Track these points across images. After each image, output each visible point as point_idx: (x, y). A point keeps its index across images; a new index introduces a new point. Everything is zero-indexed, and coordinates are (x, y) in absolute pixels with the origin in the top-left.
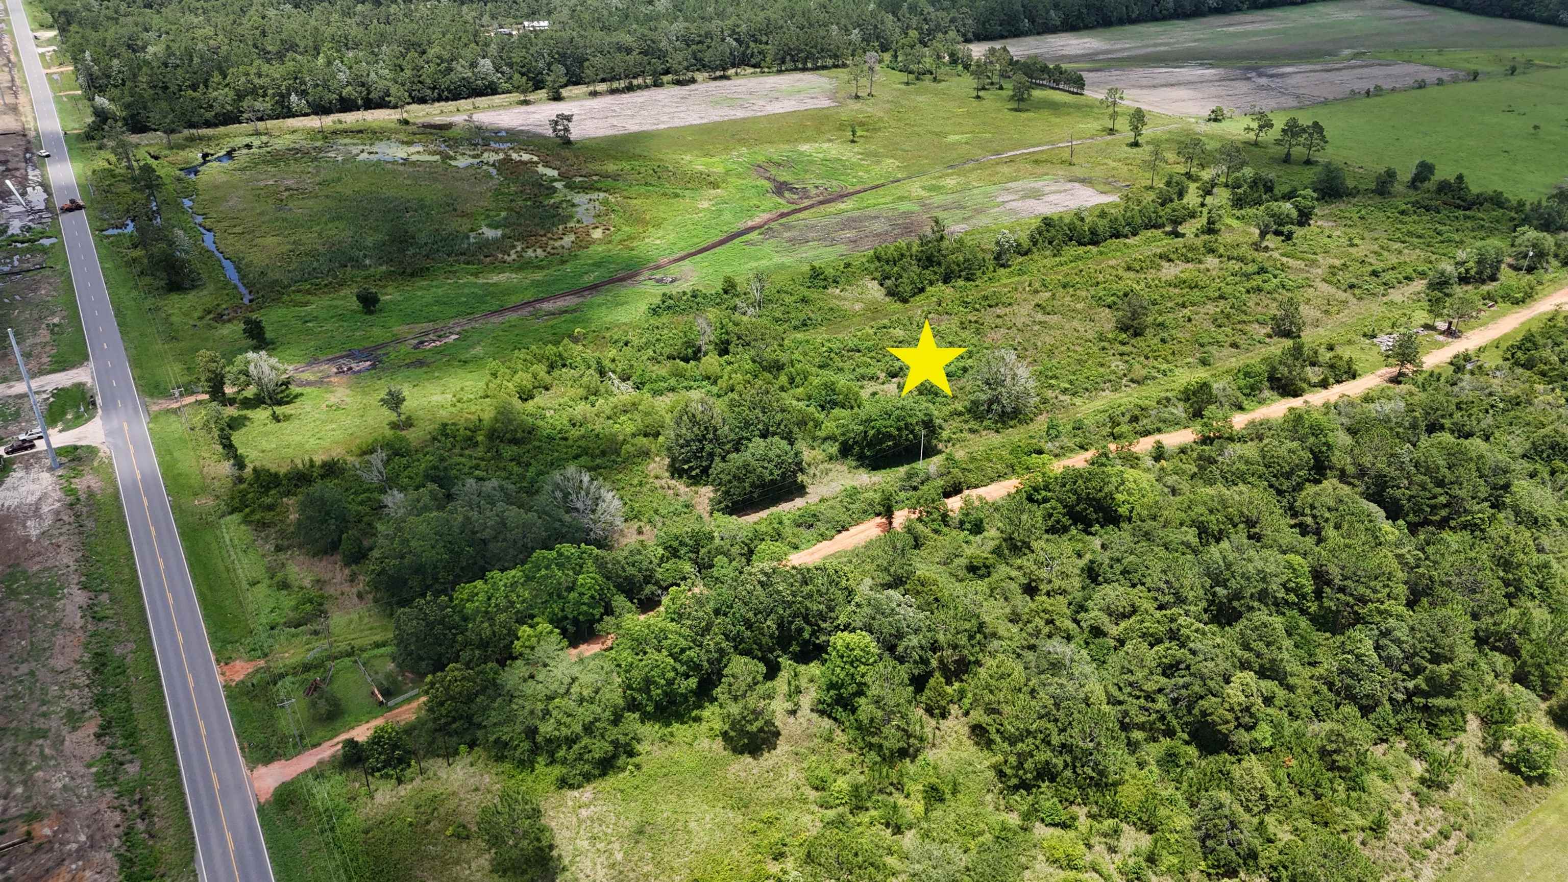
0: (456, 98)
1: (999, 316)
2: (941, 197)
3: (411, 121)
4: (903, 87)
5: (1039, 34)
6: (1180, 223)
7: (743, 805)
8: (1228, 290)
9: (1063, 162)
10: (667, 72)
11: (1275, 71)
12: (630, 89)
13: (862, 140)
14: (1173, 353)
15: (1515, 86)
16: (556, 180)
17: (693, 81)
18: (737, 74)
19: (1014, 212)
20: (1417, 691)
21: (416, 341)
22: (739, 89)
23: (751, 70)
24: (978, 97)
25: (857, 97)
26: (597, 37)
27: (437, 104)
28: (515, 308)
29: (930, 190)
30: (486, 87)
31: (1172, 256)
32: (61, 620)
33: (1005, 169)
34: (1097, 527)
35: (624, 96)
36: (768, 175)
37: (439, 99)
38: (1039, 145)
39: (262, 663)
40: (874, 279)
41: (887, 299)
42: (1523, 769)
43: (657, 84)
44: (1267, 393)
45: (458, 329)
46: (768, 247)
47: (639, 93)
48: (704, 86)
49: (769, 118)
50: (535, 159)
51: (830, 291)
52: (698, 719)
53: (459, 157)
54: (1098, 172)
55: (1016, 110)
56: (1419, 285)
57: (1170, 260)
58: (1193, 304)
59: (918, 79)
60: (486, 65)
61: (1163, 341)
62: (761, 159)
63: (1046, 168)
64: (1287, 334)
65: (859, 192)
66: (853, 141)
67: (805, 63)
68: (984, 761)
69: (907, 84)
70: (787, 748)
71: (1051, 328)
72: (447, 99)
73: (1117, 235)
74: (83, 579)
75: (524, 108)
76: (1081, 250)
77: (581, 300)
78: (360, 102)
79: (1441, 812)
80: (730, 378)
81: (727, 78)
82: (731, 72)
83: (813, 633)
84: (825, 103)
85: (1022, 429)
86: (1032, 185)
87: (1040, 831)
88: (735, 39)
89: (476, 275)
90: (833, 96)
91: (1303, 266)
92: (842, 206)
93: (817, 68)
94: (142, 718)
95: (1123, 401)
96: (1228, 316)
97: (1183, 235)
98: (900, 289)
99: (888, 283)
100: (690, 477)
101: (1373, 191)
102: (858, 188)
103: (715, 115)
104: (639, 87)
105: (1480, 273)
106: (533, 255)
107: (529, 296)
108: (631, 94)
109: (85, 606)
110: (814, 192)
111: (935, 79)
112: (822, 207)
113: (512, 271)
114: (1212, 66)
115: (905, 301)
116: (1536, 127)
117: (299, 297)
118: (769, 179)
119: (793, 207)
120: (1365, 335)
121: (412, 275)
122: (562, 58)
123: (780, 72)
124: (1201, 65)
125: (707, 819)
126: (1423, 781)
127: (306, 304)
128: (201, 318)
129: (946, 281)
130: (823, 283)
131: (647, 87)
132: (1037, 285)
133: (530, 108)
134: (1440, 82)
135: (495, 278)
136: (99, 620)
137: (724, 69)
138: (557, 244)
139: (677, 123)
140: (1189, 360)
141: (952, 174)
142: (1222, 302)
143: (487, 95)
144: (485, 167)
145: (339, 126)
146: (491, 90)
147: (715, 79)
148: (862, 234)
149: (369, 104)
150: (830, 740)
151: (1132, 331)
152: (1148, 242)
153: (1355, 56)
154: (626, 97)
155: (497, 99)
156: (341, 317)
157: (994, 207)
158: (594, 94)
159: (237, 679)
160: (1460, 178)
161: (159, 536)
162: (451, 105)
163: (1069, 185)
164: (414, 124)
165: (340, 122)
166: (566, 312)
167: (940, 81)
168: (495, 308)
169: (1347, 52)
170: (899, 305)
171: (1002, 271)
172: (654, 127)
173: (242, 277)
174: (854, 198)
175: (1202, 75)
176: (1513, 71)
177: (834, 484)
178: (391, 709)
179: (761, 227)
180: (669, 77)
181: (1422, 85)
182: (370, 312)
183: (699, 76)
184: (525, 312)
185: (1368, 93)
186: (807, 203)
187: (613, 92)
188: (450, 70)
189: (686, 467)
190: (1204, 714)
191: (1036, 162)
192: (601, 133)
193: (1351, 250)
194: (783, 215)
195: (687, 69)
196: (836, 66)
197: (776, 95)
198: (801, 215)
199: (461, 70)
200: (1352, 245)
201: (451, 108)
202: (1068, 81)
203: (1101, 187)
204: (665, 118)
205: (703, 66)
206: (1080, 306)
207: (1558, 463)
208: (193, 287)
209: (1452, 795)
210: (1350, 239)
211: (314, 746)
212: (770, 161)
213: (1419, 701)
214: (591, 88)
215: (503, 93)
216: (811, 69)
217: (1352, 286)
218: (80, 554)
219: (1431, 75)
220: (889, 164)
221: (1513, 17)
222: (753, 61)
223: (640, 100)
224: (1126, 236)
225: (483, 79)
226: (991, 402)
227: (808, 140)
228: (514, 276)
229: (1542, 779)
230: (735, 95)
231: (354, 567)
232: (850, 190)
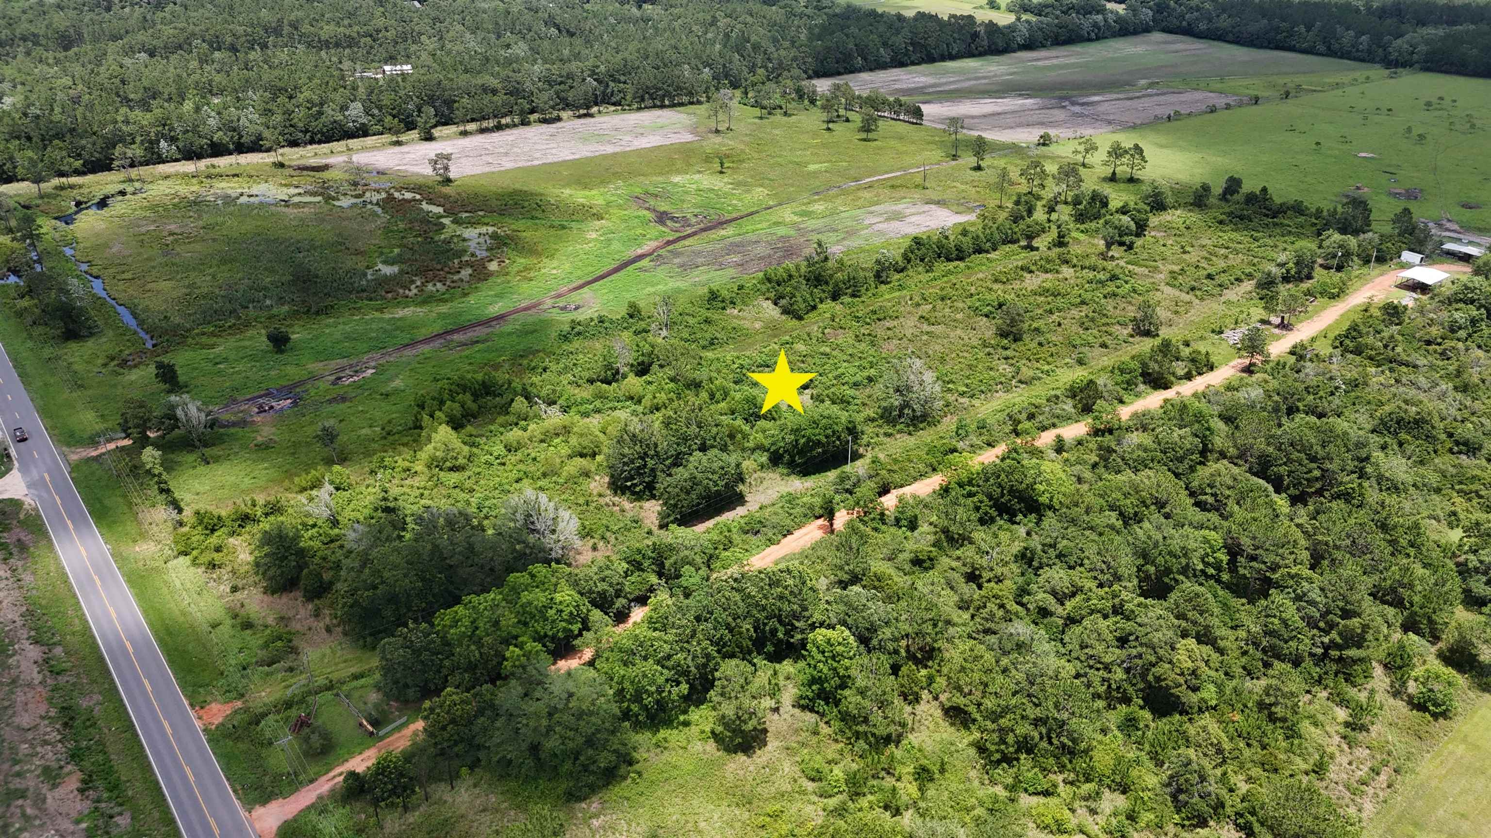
0: (328, 141)
1: (889, 329)
2: (813, 221)
3: (286, 163)
4: (757, 120)
5: (871, 70)
6: (1033, 238)
7: (747, 801)
8: (1088, 296)
9: (917, 186)
10: (532, 111)
11: (1085, 100)
12: (499, 128)
13: (729, 171)
14: (1052, 355)
15: (1290, 107)
16: (442, 217)
17: (559, 119)
18: (599, 112)
19: (881, 233)
20: (1333, 645)
21: (333, 378)
22: (604, 126)
23: (613, 108)
24: (829, 129)
25: (717, 131)
26: (463, 80)
27: (309, 147)
28: (427, 341)
29: (801, 215)
30: (358, 129)
31: (1033, 268)
32: (18, 676)
33: (866, 194)
34: (1020, 517)
35: (494, 134)
36: (647, 205)
37: (312, 142)
38: (892, 171)
39: (239, 704)
40: (767, 299)
41: (784, 317)
42: (1431, 708)
43: (525, 123)
44: (1142, 387)
45: (373, 364)
46: (661, 272)
47: (508, 132)
48: (570, 124)
49: (639, 152)
50: (418, 197)
51: (728, 311)
52: (686, 724)
53: (341, 197)
54: (949, 195)
55: (865, 140)
56: (1248, 286)
57: (1031, 272)
58: (1060, 311)
59: (770, 114)
60: (356, 110)
61: (1040, 344)
62: (638, 191)
63: (902, 192)
64: (1147, 334)
65: (736, 219)
66: (721, 172)
67: (663, 101)
68: (963, 740)
69: (761, 118)
70: (777, 743)
71: (938, 337)
72: (320, 142)
73: (979, 251)
74: (33, 633)
75: (397, 149)
76: (951, 265)
77: (490, 330)
78: (231, 146)
79: (1368, 751)
80: (655, 397)
81: (591, 116)
82: (595, 109)
83: (787, 633)
84: (689, 137)
85: (932, 430)
86: (894, 208)
87: (1026, 801)
88: (595, 80)
89: (381, 310)
90: (694, 131)
91: (1146, 272)
92: (723, 233)
93: (673, 106)
94: (123, 770)
95: (1017, 400)
96: (1093, 320)
97: (1037, 249)
98: (795, 307)
99: (783, 302)
100: (634, 493)
101: (1191, 204)
102: (734, 215)
103: (584, 151)
104: (507, 126)
105: (1299, 272)
106: (434, 289)
107: (437, 328)
108: (501, 133)
109: (40, 661)
110: (694, 220)
111: (785, 114)
112: (705, 234)
113: (416, 305)
114: (1029, 96)
115: (800, 318)
116: (1318, 144)
117: (204, 340)
118: (649, 209)
119: (678, 235)
120: (1213, 331)
121: (317, 313)
122: (431, 100)
123: (640, 109)
124: (1020, 95)
125: (716, 818)
126: (1347, 724)
127: (213, 346)
128: (105, 365)
129: (835, 297)
130: (721, 305)
131: (515, 126)
132: (917, 299)
133: (404, 149)
134: (1228, 107)
135: (400, 313)
136: (58, 674)
137: (588, 108)
138: (456, 277)
139: (550, 159)
140: (1067, 360)
141: (819, 200)
142: (1085, 307)
143: (358, 137)
144: (369, 206)
145: (212, 171)
146: (363, 132)
147: (579, 117)
148: (747, 258)
149: (241, 149)
150: (816, 733)
151: (1011, 337)
152: (1007, 256)
153: (1151, 85)
154: (496, 136)
155: (370, 141)
156: (253, 358)
157: (863, 229)
158: (465, 134)
159: (216, 722)
160: (1264, 190)
161: (104, 584)
162: (325, 148)
163: (927, 207)
164: (290, 167)
165: (213, 166)
166: (477, 342)
167: (790, 115)
168: (406, 342)
169: (1143, 82)
170: (795, 322)
171: (883, 287)
172: (529, 164)
173: (141, 323)
174: (733, 224)
175: (1023, 105)
176: (1287, 95)
177: (770, 492)
178: (381, 739)
179: (650, 254)
180: (536, 116)
181: (1213, 110)
182: (280, 351)
183: (564, 115)
184: (437, 343)
185: (1169, 117)
186: (689, 231)
187: (482, 131)
188: (320, 113)
189: (629, 484)
190: (1158, 679)
191: (893, 187)
192: (478, 170)
193: (1185, 256)
194: (669, 243)
195: (553, 108)
196: (692, 103)
197: (641, 131)
198: (686, 242)
199: (331, 113)
200: (1185, 252)
201: (325, 150)
202: (907, 112)
203: (955, 208)
204: (538, 155)
205: (567, 105)
206: (959, 316)
207: (1403, 436)
208: (92, 335)
209: (1373, 735)
210: (1183, 247)
211: (312, 781)
212: (647, 193)
213: (1335, 653)
214: (462, 128)
215: (374, 135)
216: (669, 106)
217: (1193, 289)
218: (24, 609)
219: (1221, 101)
220: (759, 193)
221: (1278, 48)
222: (613, 100)
223: (511, 138)
224: (987, 252)
225: (353, 121)
226: (902, 408)
227: (678, 172)
228: (419, 310)
229: (1445, 715)
230: (601, 132)
231: (317, 602)
232: (728, 217)
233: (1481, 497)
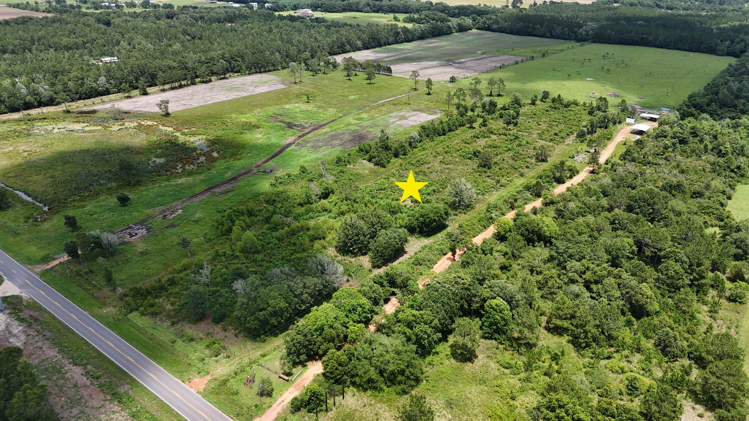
0: (89, 97)
1: (429, 168)
2: (365, 122)
3: (71, 111)
4: (311, 77)
5: (354, 51)
6: (473, 122)
7: (483, 382)
8: (510, 146)
9: (405, 104)
10: (197, 77)
11: (458, 61)
12: (181, 86)
13: (311, 101)
14: (508, 173)
15: (546, 60)
16: (174, 132)
17: (210, 81)
18: (230, 76)
19: (400, 126)
21: (162, 216)
22: (236, 83)
23: (236, 74)
24: (349, 79)
25: (295, 83)
27: (79, 102)
28: (202, 193)
29: (358, 120)
30: (105, 91)
31: (479, 136)
32: (76, 383)
33: (383, 108)
34: (537, 243)
35: (179, 90)
36: (279, 120)
37: (80, 99)
38: (390, 98)
39: (209, 377)
40: (364, 159)
41: (376, 167)
42: (739, 300)
43: (193, 84)
44: (555, 184)
45: (180, 207)
46: (304, 151)
47: (186, 88)
48: (216, 83)
49: (261, 94)
50: (155, 123)
51: (348, 166)
52: (437, 353)
53: (112, 126)
54: (422, 106)
55: (371, 84)
56: (573, 137)
57: (478, 138)
58: (500, 154)
59: (316, 73)
60: (102, 80)
61: (500, 169)
62: (271, 113)
63: (400, 107)
64: (543, 161)
65: (327, 124)
66: (308, 102)
67: (260, 69)
68: (564, 340)
69: (313, 76)
70: (482, 356)
71: (453, 170)
72: (84, 99)
73: (450, 130)
74: (70, 360)
75: (129, 100)
76: (442, 137)
77: (232, 185)
78: (36, 104)
79: (722, 321)
80: (340, 208)
81: (227, 78)
82: (228, 75)
84: (282, 86)
85: (473, 211)
86: (400, 114)
87: (603, 362)
88: (225, 60)
89: (168, 180)
90: (283, 83)
91: (527, 134)
92: (324, 130)
93: (265, 72)
95: (503, 194)
96: (517, 157)
97: (475, 128)
98: (382, 161)
99: (374, 160)
100: (353, 253)
101: (530, 104)
102: (326, 122)
103: (232, 95)
104: (185, 86)
105: (592, 130)
106: (190, 168)
107: (204, 187)
109: (84, 373)
110: (306, 126)
111: (324, 73)
112: (316, 132)
113: (186, 177)
114: (432, 60)
115: (384, 167)
116: (569, 75)
117: (76, 203)
118: (281, 122)
119: (302, 133)
120: (570, 157)
121: (134, 185)
122: (143, 73)
123: (250, 74)
124: (428, 60)
125: (473, 391)
126: (710, 312)
127: (84, 206)
128: (26, 222)
129: (396, 155)
130: (344, 164)
131: (189, 85)
132: (434, 154)
133: (133, 100)
134: (522, 61)
135: (180, 181)
136: (97, 378)
137: (225, 74)
138: (199, 161)
139: (216, 101)
140: (516, 175)
141: (363, 113)
142: (510, 152)
143: (105, 95)
144: (131, 130)
145: (29, 117)
146: (107, 92)
147: (221, 79)
148: (343, 142)
149: (41, 104)
150: (497, 348)
151: (487, 167)
152: (463, 132)
153: (484, 53)
154: (180, 91)
155: (112, 96)
156: (111, 210)
157: (391, 124)
158: (163, 90)
159: (202, 388)
160: (559, 96)
161: (96, 331)
162: (88, 101)
163: (415, 113)
164: (73, 112)
165: (29, 115)
166: (229, 192)
167: (327, 74)
168: (191, 195)
169: (479, 52)
170: (382, 169)
171: (415, 150)
172: (206, 103)
173: (35, 198)
174: (327, 126)
175: (432, 65)
176: (544, 55)
177: (415, 246)
178: (293, 382)
179: (294, 143)
180: (199, 80)
181: (517, 63)
182: (126, 206)
183: (213, 78)
184: (208, 194)
185: (500, 67)
186: (307, 131)
187: (172, 89)
188: (83, 83)
189: (351, 249)
190: (637, 301)
191: (394, 104)
192: (181, 108)
193: (540, 126)
194: (300, 137)
195: (208, 75)
196: (274, 70)
197: (256, 84)
198: (310, 135)
199: (89, 83)
200: (539, 125)
201: (89, 103)
202: (384, 70)
203: (428, 112)
204: (208, 99)
205: (213, 73)
206: (457, 160)
207: (673, 192)
208: (9, 207)
209: (720, 314)
210: (537, 123)
211: (270, 407)
212: (275, 114)
213: (696, 283)
214: (161, 88)
215: (113, 93)
216: (264, 72)
217: (552, 140)
218: (57, 349)
219: (517, 59)
220: (331, 112)
221: (529, 35)
222: (235, 70)
223: (189, 91)
224: (454, 131)
225: (102, 87)
227: (286, 103)
228: (188, 179)
229: (743, 302)
230: (236, 86)
231: (221, 323)
232: (323, 123)
233: (714, 214)
